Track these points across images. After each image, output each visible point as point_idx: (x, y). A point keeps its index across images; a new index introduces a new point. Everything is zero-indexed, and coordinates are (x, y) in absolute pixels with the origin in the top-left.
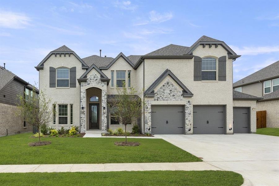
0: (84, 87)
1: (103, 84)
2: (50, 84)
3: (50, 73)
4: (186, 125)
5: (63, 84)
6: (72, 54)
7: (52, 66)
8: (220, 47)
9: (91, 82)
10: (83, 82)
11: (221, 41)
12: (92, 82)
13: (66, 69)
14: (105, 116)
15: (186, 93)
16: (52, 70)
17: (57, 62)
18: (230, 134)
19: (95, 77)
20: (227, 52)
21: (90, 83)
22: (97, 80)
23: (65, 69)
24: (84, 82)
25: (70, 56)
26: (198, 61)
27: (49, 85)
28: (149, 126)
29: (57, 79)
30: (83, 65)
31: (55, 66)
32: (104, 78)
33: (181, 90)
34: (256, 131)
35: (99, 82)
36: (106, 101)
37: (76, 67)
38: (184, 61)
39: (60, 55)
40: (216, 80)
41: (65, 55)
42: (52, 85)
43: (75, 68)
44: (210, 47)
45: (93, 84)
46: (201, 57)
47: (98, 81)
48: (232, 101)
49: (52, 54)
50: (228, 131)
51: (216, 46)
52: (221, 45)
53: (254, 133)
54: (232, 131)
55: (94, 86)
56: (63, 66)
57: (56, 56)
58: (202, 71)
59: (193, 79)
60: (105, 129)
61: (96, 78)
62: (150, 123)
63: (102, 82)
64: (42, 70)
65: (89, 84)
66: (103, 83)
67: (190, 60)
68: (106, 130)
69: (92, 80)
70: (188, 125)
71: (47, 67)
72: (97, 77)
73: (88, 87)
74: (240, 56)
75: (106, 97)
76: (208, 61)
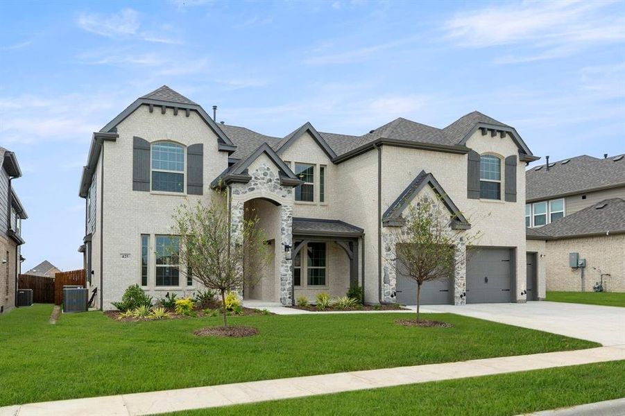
0: (241, 195)
1: (284, 191)
2: (134, 182)
3: (134, 152)
4: (456, 286)
5: (168, 183)
6: (196, 111)
7: (139, 136)
8: (507, 137)
9: (257, 184)
10: (238, 182)
11: (509, 127)
12: (259, 185)
13: (176, 148)
14: (287, 267)
15: (458, 222)
16: (141, 146)
17: (154, 127)
18: (522, 302)
19: (265, 174)
20: (517, 149)
21: (255, 187)
22: (271, 181)
23: (174, 146)
24: (241, 183)
25: (187, 116)
26: (475, 161)
27: (132, 184)
28: (391, 287)
29: (152, 170)
30: (221, 141)
31: (150, 137)
32: (289, 179)
33: (448, 215)
34: (545, 297)
35: (275, 187)
36: (290, 232)
37: (202, 145)
38: (452, 156)
39: (163, 109)
40: (500, 199)
41: (176, 111)
42: (140, 183)
43: (200, 146)
44: (493, 135)
45: (263, 191)
46: (480, 152)
47: (273, 183)
48: (525, 240)
49: (143, 104)
50: (519, 297)
51: (502, 134)
52: (510, 134)
53: (543, 300)
54: (525, 297)
55: (264, 196)
56: (169, 139)
57: (151, 111)
58: (481, 180)
59: (466, 195)
60: (288, 296)
61: (268, 177)
62: (393, 282)
63: (282, 187)
64: (113, 143)
65: (253, 189)
66: (283, 189)
67: (461, 156)
68: (289, 298)
69: (261, 181)
70: (459, 286)
71: (126, 134)
72: (272, 175)
73: (250, 196)
74: (540, 158)
75: (290, 222)
76: (488, 161)
